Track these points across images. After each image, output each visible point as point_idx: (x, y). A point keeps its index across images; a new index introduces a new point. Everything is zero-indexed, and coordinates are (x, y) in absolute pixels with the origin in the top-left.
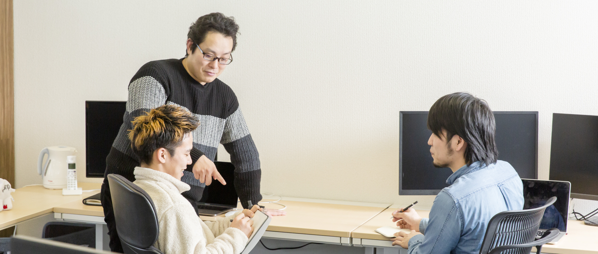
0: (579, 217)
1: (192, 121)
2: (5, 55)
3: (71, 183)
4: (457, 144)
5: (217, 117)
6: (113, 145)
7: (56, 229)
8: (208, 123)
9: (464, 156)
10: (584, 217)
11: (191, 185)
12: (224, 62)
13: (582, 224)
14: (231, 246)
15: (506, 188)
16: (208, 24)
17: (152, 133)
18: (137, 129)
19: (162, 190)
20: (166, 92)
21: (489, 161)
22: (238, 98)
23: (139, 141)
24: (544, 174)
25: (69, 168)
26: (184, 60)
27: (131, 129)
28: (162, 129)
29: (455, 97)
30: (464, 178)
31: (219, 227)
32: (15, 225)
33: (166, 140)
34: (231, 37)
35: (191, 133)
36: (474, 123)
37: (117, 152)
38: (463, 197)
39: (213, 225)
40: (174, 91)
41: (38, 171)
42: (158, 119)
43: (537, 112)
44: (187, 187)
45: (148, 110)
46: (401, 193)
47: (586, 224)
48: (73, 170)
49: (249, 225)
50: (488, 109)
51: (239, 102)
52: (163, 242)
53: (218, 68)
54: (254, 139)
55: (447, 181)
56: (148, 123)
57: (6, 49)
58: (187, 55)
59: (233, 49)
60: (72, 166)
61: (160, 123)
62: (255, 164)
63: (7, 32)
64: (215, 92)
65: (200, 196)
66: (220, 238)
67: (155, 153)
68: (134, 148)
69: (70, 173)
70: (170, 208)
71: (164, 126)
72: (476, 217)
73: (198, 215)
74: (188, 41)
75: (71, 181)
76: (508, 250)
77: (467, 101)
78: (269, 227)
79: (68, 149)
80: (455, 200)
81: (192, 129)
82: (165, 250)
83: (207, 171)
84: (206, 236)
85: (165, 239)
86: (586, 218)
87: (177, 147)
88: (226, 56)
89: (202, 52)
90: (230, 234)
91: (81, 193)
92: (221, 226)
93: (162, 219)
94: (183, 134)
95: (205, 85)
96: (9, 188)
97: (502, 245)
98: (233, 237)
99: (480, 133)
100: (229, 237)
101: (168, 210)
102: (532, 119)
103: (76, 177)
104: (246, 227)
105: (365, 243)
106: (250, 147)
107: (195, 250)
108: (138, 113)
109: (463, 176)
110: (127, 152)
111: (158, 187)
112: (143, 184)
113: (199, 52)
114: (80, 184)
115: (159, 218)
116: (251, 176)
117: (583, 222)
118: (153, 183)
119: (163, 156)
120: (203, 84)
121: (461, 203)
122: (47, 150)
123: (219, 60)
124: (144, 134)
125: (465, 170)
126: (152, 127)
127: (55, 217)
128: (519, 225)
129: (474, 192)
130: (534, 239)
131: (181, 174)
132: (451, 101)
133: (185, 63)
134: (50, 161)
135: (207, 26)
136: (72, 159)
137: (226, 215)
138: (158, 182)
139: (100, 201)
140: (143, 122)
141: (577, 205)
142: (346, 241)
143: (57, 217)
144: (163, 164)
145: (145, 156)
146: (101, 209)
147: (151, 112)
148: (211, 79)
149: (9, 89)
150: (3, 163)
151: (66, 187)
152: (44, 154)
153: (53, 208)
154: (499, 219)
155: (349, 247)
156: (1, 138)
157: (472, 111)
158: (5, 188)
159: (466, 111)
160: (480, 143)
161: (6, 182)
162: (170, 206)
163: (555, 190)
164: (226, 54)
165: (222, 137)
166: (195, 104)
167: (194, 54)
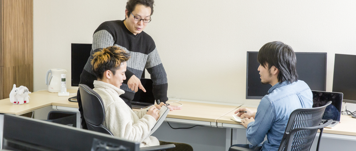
0: (349, 113)
1: (126, 55)
2: (28, 17)
3: (63, 89)
4: (274, 71)
5: (143, 53)
6: (84, 68)
7: (55, 116)
8: (137, 56)
9: (278, 78)
10: (352, 113)
11: (125, 91)
12: (146, 21)
13: (350, 117)
14: (146, 125)
15: (302, 96)
17: (103, 61)
18: (95, 59)
19: (108, 94)
20: (114, 39)
21: (292, 80)
22: (155, 43)
23: (96, 66)
24: (329, 88)
25: (62, 81)
26: (124, 21)
27: (93, 59)
28: (108, 60)
29: (274, 44)
30: (277, 90)
31: (141, 115)
32: (33, 111)
33: (111, 66)
34: (149, 7)
35: (125, 62)
36: (284, 59)
37: (86, 72)
38: (276, 100)
39: (138, 113)
40: (118, 38)
41: (46, 82)
42: (106, 54)
43: (326, 53)
44: (123, 92)
45: (102, 49)
46: (247, 98)
47: (353, 117)
48: (64, 82)
49: (157, 113)
50: (292, 51)
51: (156, 45)
53: (143, 25)
54: (164, 66)
55: (268, 92)
56: (101, 56)
57: (29, 14)
58: (126, 18)
59: (151, 14)
60: (64, 80)
61: (108, 56)
62: (164, 80)
64: (142, 39)
65: (132, 98)
66: (140, 121)
67: (104, 73)
68: (94, 70)
69: (63, 84)
70: (112, 104)
71: (110, 58)
72: (283, 112)
73: (132, 108)
74: (126, 10)
75: (63, 88)
76: (302, 131)
77: (280, 47)
78: (168, 115)
79: (62, 70)
80: (271, 102)
81: (126, 60)
82: (109, 127)
83: (135, 84)
84: (134, 119)
85: (109, 121)
86: (353, 114)
87: (117, 70)
88: (148, 18)
89: (133, 16)
90: (146, 118)
91: (68, 95)
92: (143, 114)
94: (121, 63)
95: (137, 35)
96: (27, 92)
97: (298, 127)
98: (148, 120)
99: (287, 65)
100: (146, 120)
101: (111, 105)
102: (324, 56)
103: (66, 86)
104: (155, 115)
105: (225, 125)
106: (162, 71)
107: (126, 127)
108: (97, 50)
109: (277, 89)
110: (91, 72)
111: (106, 92)
112: (98, 90)
113: (132, 16)
114: (68, 90)
115: (106, 109)
116: (162, 87)
117: (351, 116)
118: (103, 90)
119: (109, 75)
120: (135, 34)
121: (274, 104)
122: (51, 70)
123: (143, 21)
124: (99, 62)
125: (278, 85)
126: (103, 58)
127: (53, 108)
128: (310, 116)
129: (282, 98)
130: (319, 124)
131: (120, 85)
132: (271, 46)
133: (125, 23)
134: (52, 77)
135: (136, 2)
136: (64, 76)
138: (106, 89)
140: (99, 55)
141: (345, 106)
142: (214, 124)
143: (54, 108)
144: (109, 79)
145: (99, 74)
146: (77, 104)
147: (103, 50)
148: (139, 32)
149: (30, 36)
150: (27, 77)
151: (60, 92)
152: (49, 73)
153: (52, 103)
154: (297, 112)
155: (215, 128)
156: (26, 63)
157: (283, 52)
158: (25, 91)
159: (279, 52)
160: (287, 71)
161: (26, 88)
162: (112, 103)
163: (333, 97)
164: (147, 17)
165: (146, 65)
166: (130, 46)
167: (129, 18)
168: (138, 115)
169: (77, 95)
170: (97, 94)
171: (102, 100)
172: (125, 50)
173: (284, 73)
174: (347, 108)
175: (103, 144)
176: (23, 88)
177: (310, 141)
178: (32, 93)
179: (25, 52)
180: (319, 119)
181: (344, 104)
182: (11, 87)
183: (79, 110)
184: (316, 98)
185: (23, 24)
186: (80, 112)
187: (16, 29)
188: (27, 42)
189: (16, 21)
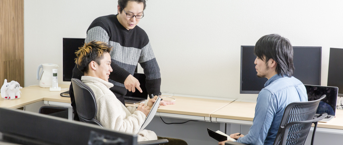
2: (19, 11)
3: (54, 84)
4: (271, 63)
5: (136, 48)
7: (46, 110)
8: (131, 51)
9: (276, 70)
19: (98, 87)
20: (109, 35)
23: (80, 60)
24: (324, 83)
25: (53, 76)
29: (272, 36)
32: (24, 106)
34: (142, 3)
36: (282, 52)
41: (37, 78)
43: (321, 47)
44: (112, 85)
46: (241, 93)
48: (56, 77)
50: (290, 44)
53: (136, 21)
57: (20, 8)
58: (118, 13)
59: (144, 9)
60: (55, 75)
62: (157, 75)
64: (135, 34)
69: (54, 79)
70: (102, 97)
71: (92, 48)
74: (118, 6)
75: (54, 83)
76: (297, 124)
77: (278, 39)
79: (54, 65)
88: (141, 14)
90: (136, 114)
91: (60, 90)
95: (130, 30)
96: (18, 87)
99: (285, 58)
100: (135, 115)
101: (101, 98)
102: (318, 51)
103: (57, 81)
105: (219, 120)
106: (155, 65)
111: (95, 86)
113: (124, 13)
114: (60, 85)
116: (155, 82)
119: (94, 66)
120: (128, 29)
122: (42, 65)
123: (136, 17)
127: (45, 103)
128: (305, 110)
130: (313, 118)
132: (269, 39)
134: (43, 72)
136: (55, 71)
137: (140, 103)
138: (95, 83)
139: (69, 94)
141: (341, 100)
142: (208, 119)
143: (46, 103)
144: (95, 71)
149: (21, 31)
150: (17, 72)
151: (52, 87)
152: (40, 68)
153: (43, 98)
154: (292, 106)
155: (209, 122)
156: (17, 58)
157: (281, 45)
158: (16, 86)
159: (278, 45)
160: (285, 64)
161: (17, 83)
162: (101, 96)
163: (328, 92)
164: (139, 13)
165: (139, 60)
166: (124, 41)
167: (122, 14)
169: (69, 90)
173: (282, 66)
174: (342, 102)
175: (100, 136)
176: (14, 83)
177: (304, 135)
178: (23, 88)
179: (16, 47)
180: (314, 113)
181: (339, 98)
182: (1, 82)
183: (72, 105)
184: (310, 93)
185: (13, 18)
186: (72, 107)
187: (7, 23)
188: (18, 37)
189: (7, 16)
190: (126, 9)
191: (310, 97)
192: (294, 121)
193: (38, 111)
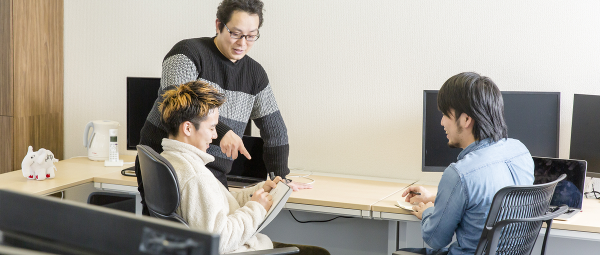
1: (218, 97)
2: (55, 33)
3: (112, 155)
4: (465, 121)
5: (247, 93)
6: (147, 119)
7: (99, 198)
8: (238, 99)
9: (473, 132)
12: (251, 39)
15: (514, 165)
16: (233, 4)
17: (179, 107)
18: (165, 102)
19: (185, 160)
20: (198, 69)
22: (268, 76)
23: (166, 114)
24: (564, 153)
25: (111, 141)
26: (215, 39)
27: (161, 102)
28: (188, 104)
30: (471, 154)
32: (62, 191)
33: (192, 115)
34: (256, 14)
35: (216, 109)
36: (479, 101)
37: (150, 125)
38: (468, 172)
39: (238, 195)
40: (205, 68)
41: (84, 144)
42: (185, 93)
43: (559, 93)
44: (211, 159)
45: (177, 86)
46: (424, 170)
48: (115, 143)
51: (269, 79)
52: (185, 210)
53: (246, 45)
55: (458, 158)
56: (175, 97)
57: (56, 27)
58: (217, 34)
59: (260, 26)
60: (114, 139)
61: (187, 98)
62: (282, 139)
63: (57, 11)
64: (245, 69)
65: (229, 169)
67: (181, 126)
68: (163, 119)
69: (112, 146)
70: (193, 178)
71: (191, 101)
72: (481, 192)
75: (112, 153)
76: (514, 224)
77: (471, 80)
78: (290, 198)
79: (112, 123)
80: (460, 175)
81: (218, 105)
82: (187, 217)
83: (233, 146)
87: (202, 121)
88: (255, 33)
89: (229, 31)
90: (250, 207)
91: (122, 165)
93: (184, 188)
94: (208, 109)
95: (236, 62)
96: (51, 158)
97: (508, 218)
98: (253, 210)
100: (250, 210)
101: (190, 180)
102: (554, 99)
103: (118, 149)
105: (385, 216)
106: (279, 123)
107: (217, 218)
108: (169, 88)
109: (471, 153)
111: (182, 158)
112: (169, 155)
113: (226, 31)
114: (121, 157)
115: (182, 186)
116: (279, 150)
118: (178, 154)
119: (188, 129)
120: (234, 61)
121: (466, 178)
122: (92, 123)
123: (246, 38)
125: (474, 146)
126: (179, 101)
127: (95, 187)
128: (529, 200)
129: (479, 168)
130: (544, 213)
131: (206, 147)
134: (95, 134)
135: (232, 6)
136: (114, 132)
138: (183, 153)
140: (172, 96)
141: (590, 183)
142: (366, 214)
143: (97, 185)
144: (188, 137)
145: (172, 128)
146: (135, 179)
147: (180, 87)
149: (59, 66)
150: (52, 135)
151: (108, 159)
152: (89, 127)
153: (93, 178)
154: (505, 193)
155: (369, 220)
156: (51, 112)
157: (476, 89)
158: (48, 158)
159: (470, 89)
161: (49, 153)
162: (192, 176)
163: (571, 169)
164: (253, 31)
165: (252, 113)
166: (226, 81)
167: (223, 33)
168: (237, 198)
169: (134, 165)
170: (167, 161)
171: (175, 172)
172: (217, 88)
174: (594, 187)
175: (159, 236)
176: (44, 153)
177: (529, 241)
178: (61, 161)
179: (50, 93)
180: (545, 205)
181: (588, 180)
182: (24, 151)
183: (139, 189)
184: (540, 170)
185: (46, 44)
187: (35, 53)
188: (54, 75)
189: (35, 40)
190: (230, 25)
191: (540, 178)
192: (510, 218)
193: (87, 201)
